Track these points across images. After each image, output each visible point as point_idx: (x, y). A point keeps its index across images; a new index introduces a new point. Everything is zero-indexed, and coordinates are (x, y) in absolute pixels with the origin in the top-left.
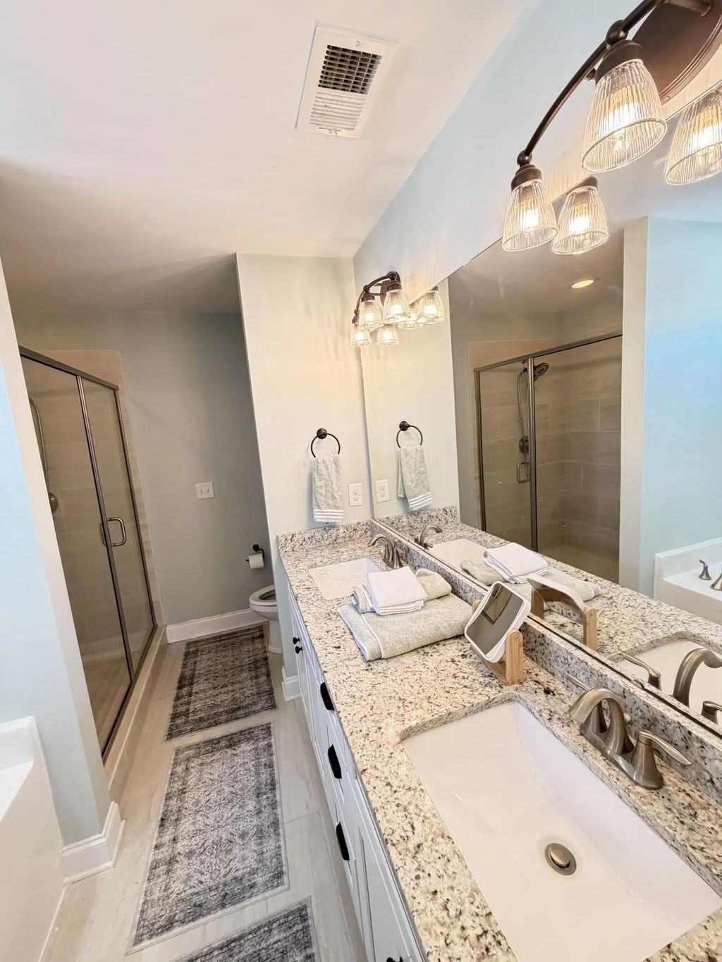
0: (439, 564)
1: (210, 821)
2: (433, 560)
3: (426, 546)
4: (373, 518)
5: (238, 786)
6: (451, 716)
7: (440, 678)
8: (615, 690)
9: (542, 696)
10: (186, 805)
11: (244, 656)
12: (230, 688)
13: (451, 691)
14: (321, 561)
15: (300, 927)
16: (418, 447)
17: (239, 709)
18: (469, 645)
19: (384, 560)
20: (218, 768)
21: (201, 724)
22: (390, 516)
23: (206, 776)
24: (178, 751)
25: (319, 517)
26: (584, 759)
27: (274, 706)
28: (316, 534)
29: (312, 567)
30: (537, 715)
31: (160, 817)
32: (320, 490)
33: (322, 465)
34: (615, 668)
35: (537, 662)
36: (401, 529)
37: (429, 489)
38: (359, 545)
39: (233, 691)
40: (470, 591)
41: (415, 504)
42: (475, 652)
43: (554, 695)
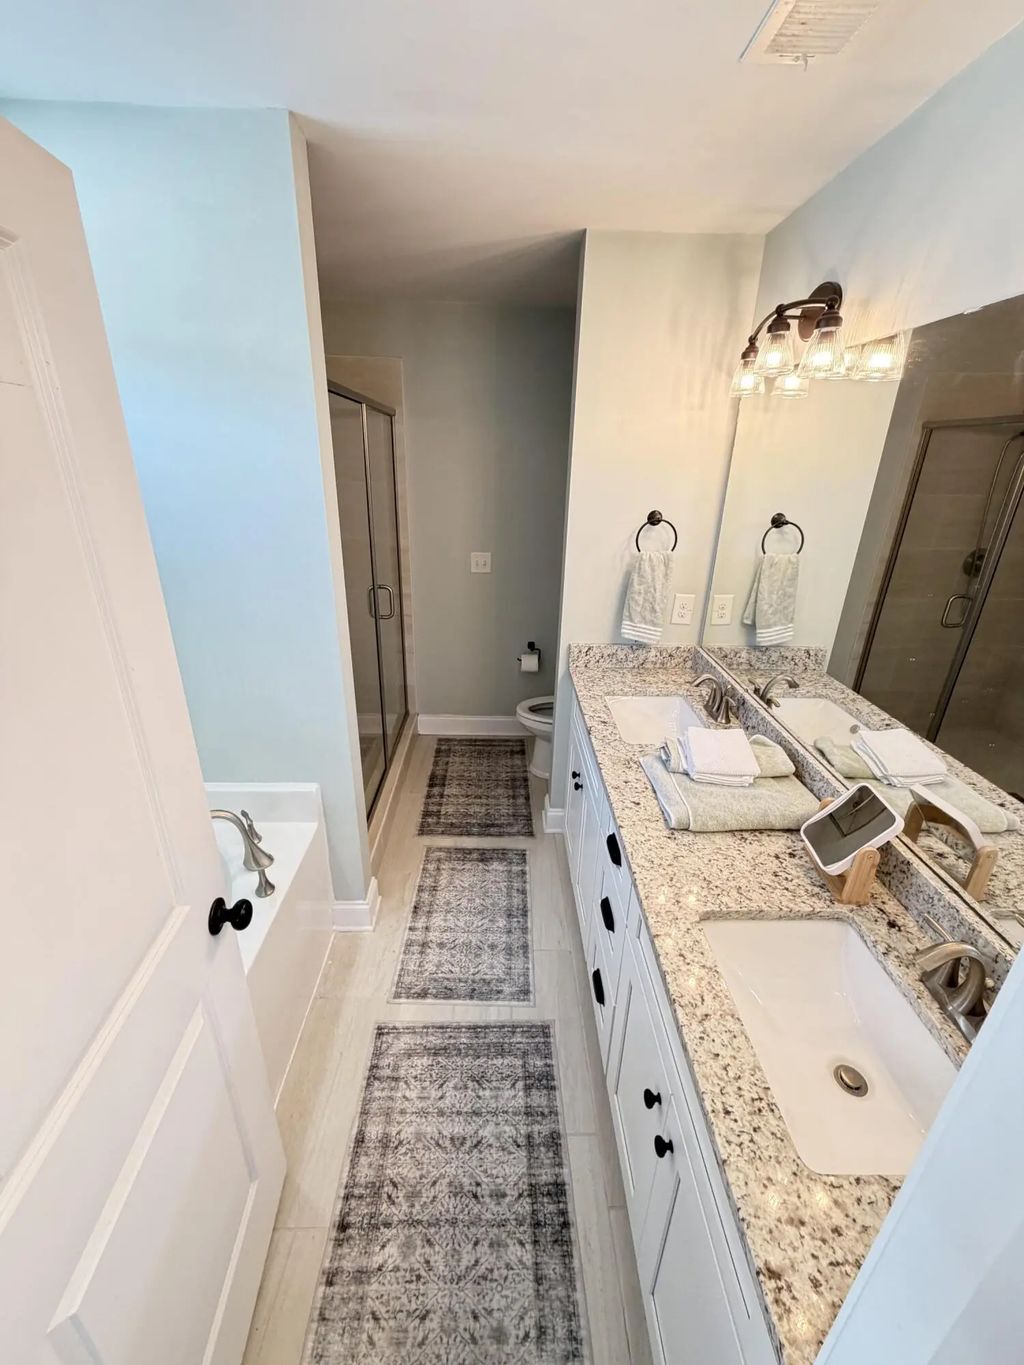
0: (785, 734)
1: (461, 924)
2: (777, 726)
3: (769, 702)
4: (700, 643)
5: (489, 901)
6: (762, 914)
7: (757, 871)
8: (985, 950)
9: (883, 929)
10: (437, 902)
11: (501, 769)
12: (484, 801)
13: (768, 888)
14: (622, 690)
15: (542, 1040)
16: (793, 557)
17: (493, 825)
18: (801, 844)
19: (706, 707)
20: (468, 876)
21: (451, 829)
22: (723, 645)
23: (457, 882)
24: (429, 850)
25: (629, 632)
26: (916, 1005)
27: (531, 834)
28: (619, 652)
29: (608, 694)
30: (870, 945)
31: (413, 904)
32: (637, 597)
33: (647, 564)
34: (996, 927)
35: (890, 888)
36: (735, 666)
37: (792, 618)
38: (674, 678)
39: (488, 805)
40: (820, 780)
41: (765, 637)
42: (808, 854)
43: (900, 930)
